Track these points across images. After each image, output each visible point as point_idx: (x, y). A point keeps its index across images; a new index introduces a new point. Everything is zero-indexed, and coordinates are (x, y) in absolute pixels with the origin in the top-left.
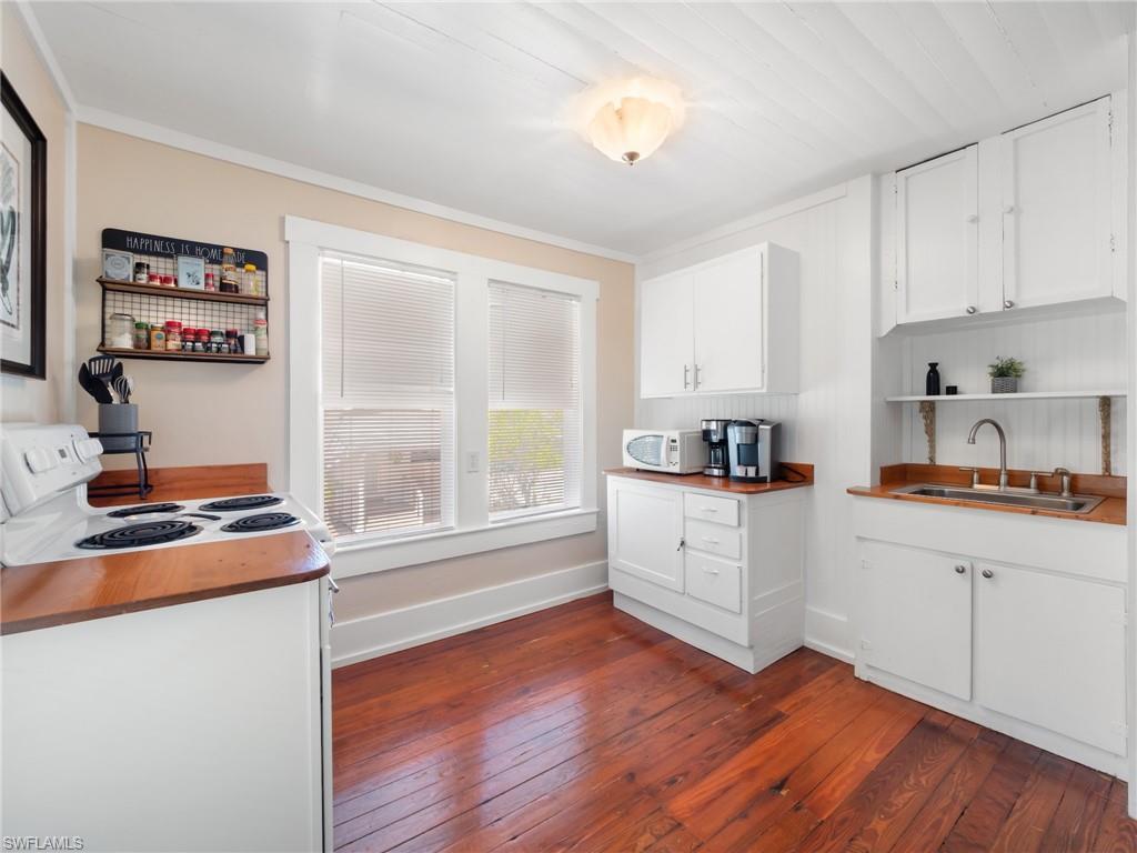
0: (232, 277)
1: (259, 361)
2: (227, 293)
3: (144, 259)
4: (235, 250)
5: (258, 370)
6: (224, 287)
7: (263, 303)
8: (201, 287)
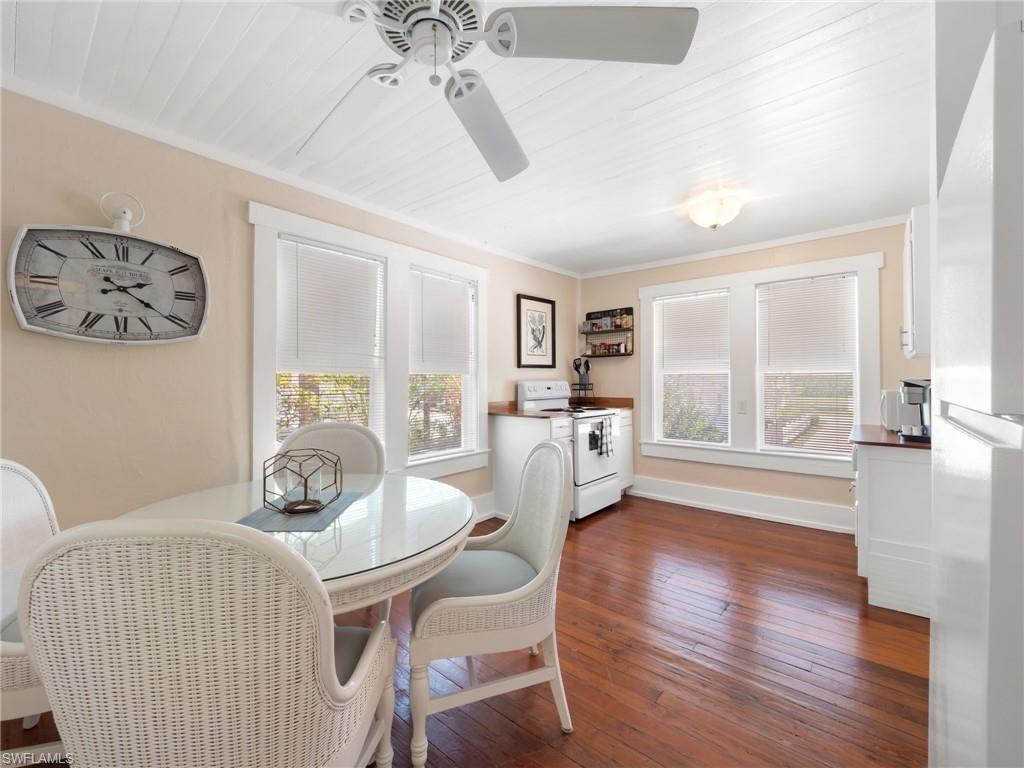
0: (618, 322)
1: (628, 354)
2: (618, 328)
3: (594, 321)
4: (621, 309)
5: (629, 358)
6: (616, 326)
7: (630, 329)
8: (609, 328)
